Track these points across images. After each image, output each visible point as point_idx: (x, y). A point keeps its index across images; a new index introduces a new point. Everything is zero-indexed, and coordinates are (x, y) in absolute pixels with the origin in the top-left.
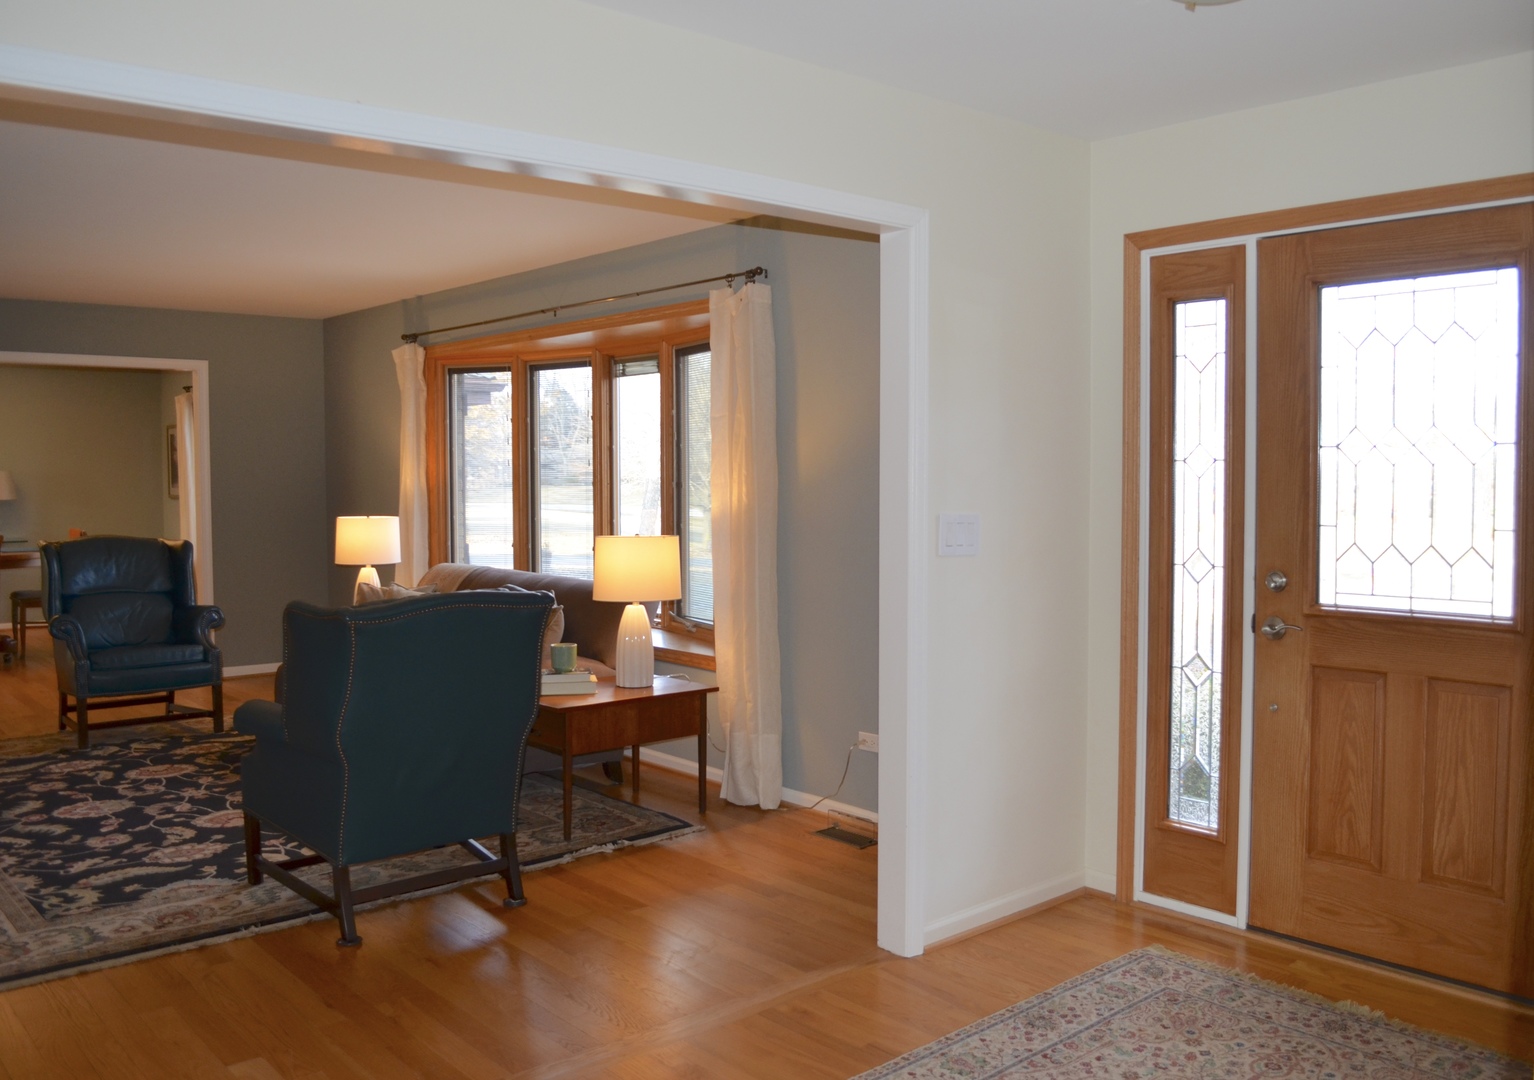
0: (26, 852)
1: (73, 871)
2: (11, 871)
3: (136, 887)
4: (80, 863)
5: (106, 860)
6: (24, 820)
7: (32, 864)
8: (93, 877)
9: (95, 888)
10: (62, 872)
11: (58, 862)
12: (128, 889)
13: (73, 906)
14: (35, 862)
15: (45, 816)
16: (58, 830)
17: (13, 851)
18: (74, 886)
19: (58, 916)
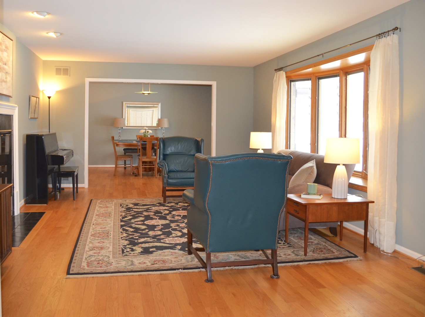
0: (131, 233)
1: (139, 241)
2: (123, 238)
3: (154, 249)
4: (143, 239)
5: (151, 239)
6: (136, 223)
7: (130, 237)
8: (144, 244)
9: (142, 248)
10: (136, 241)
11: (137, 238)
12: (151, 250)
13: (132, 252)
14: (131, 236)
15: (142, 223)
16: (143, 227)
17: (127, 232)
18: (137, 246)
19: (126, 255)
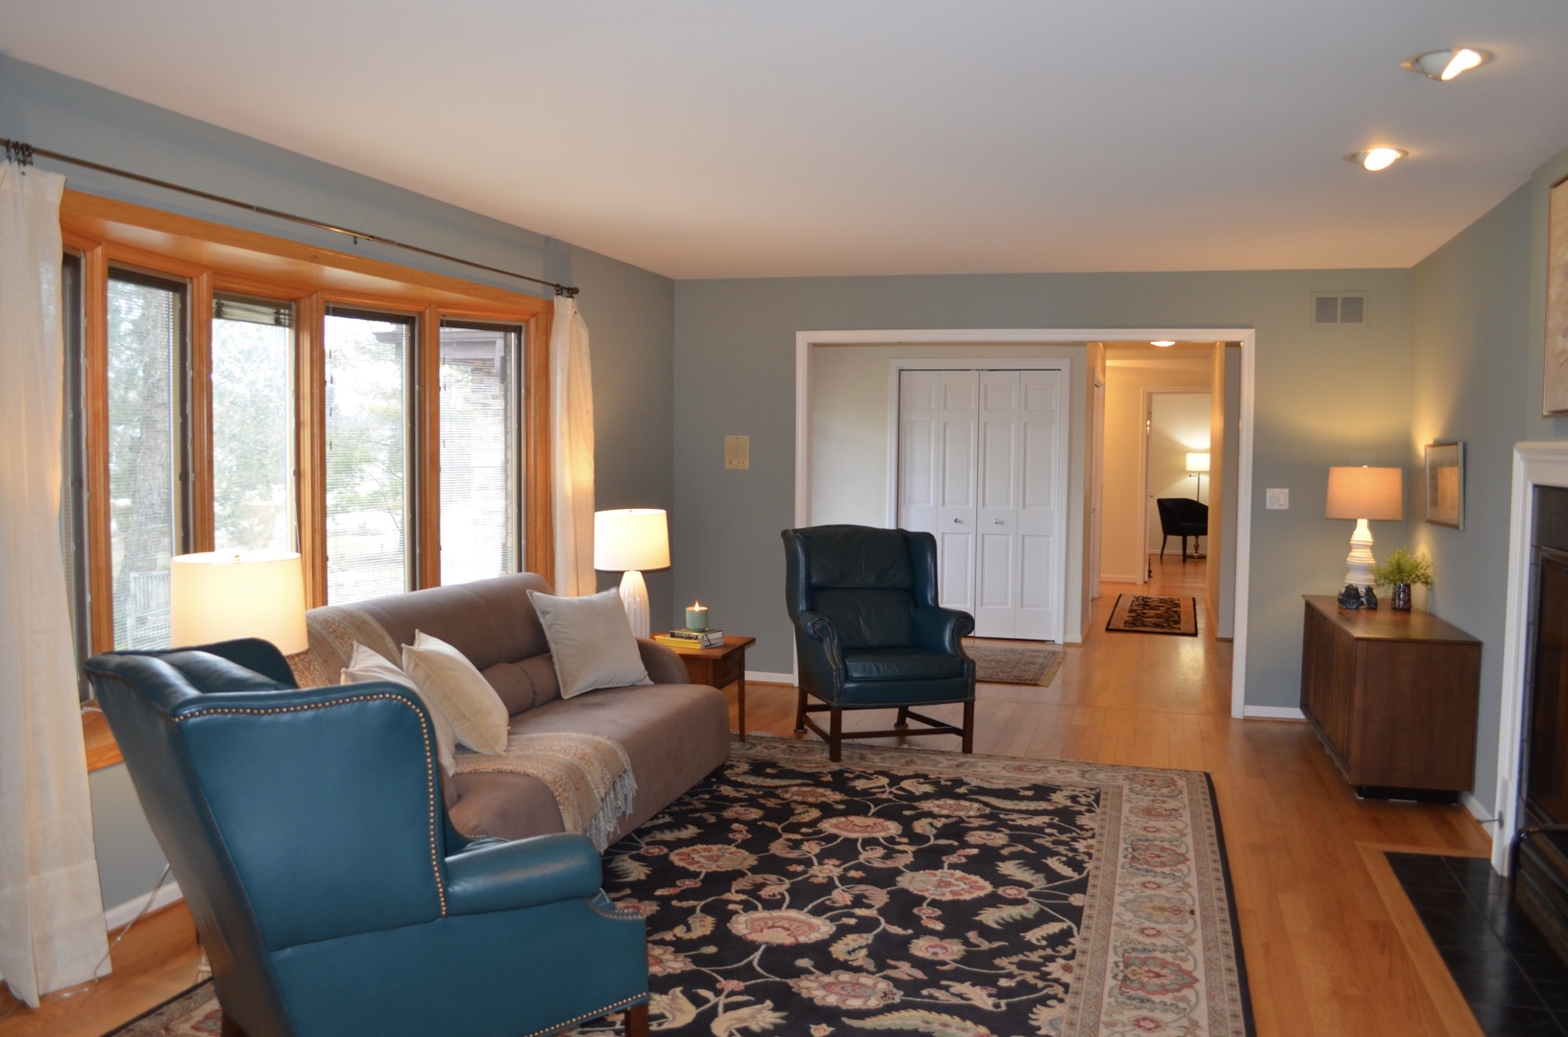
0: (1061, 849)
1: (1046, 819)
2: (1090, 834)
3: (1023, 793)
4: (1034, 824)
5: (1014, 820)
6: (1024, 893)
7: (1069, 835)
8: (1040, 808)
9: (1049, 800)
10: (1056, 820)
11: (1047, 831)
12: (1030, 793)
13: (1077, 793)
14: (1064, 837)
15: (1000, 891)
16: (1008, 868)
17: (1070, 854)
18: (1059, 806)
19: (1091, 789)
